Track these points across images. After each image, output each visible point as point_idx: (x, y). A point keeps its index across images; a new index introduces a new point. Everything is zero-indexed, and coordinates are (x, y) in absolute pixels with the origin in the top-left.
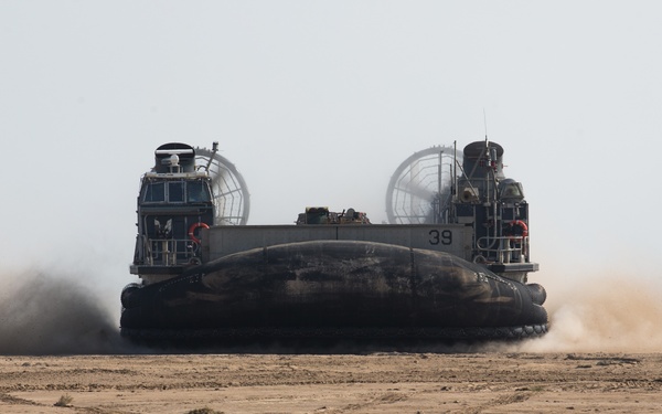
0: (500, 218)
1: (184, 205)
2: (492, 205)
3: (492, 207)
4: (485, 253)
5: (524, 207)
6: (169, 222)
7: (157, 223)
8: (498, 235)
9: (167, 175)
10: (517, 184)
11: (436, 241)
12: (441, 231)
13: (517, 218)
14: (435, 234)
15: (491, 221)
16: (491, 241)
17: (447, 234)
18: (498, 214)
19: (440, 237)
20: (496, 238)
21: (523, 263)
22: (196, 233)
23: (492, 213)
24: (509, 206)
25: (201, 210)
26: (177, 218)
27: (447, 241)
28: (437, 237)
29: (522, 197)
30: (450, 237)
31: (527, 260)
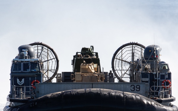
0: (160, 79)
1: (29, 72)
2: (156, 73)
3: (156, 75)
4: (153, 93)
5: (170, 74)
6: (23, 80)
7: (18, 80)
8: (159, 85)
9: (22, 60)
10: (167, 65)
11: (133, 89)
12: (135, 85)
13: (166, 79)
14: (133, 87)
15: (156, 80)
16: (156, 88)
17: (138, 87)
18: (159, 77)
19: (135, 88)
20: (158, 86)
21: (169, 98)
22: (34, 84)
23: (156, 77)
24: (163, 74)
25: (36, 75)
26: (26, 78)
27: (138, 89)
28: (134, 88)
29: (168, 69)
30: (139, 88)
31: (171, 96)
